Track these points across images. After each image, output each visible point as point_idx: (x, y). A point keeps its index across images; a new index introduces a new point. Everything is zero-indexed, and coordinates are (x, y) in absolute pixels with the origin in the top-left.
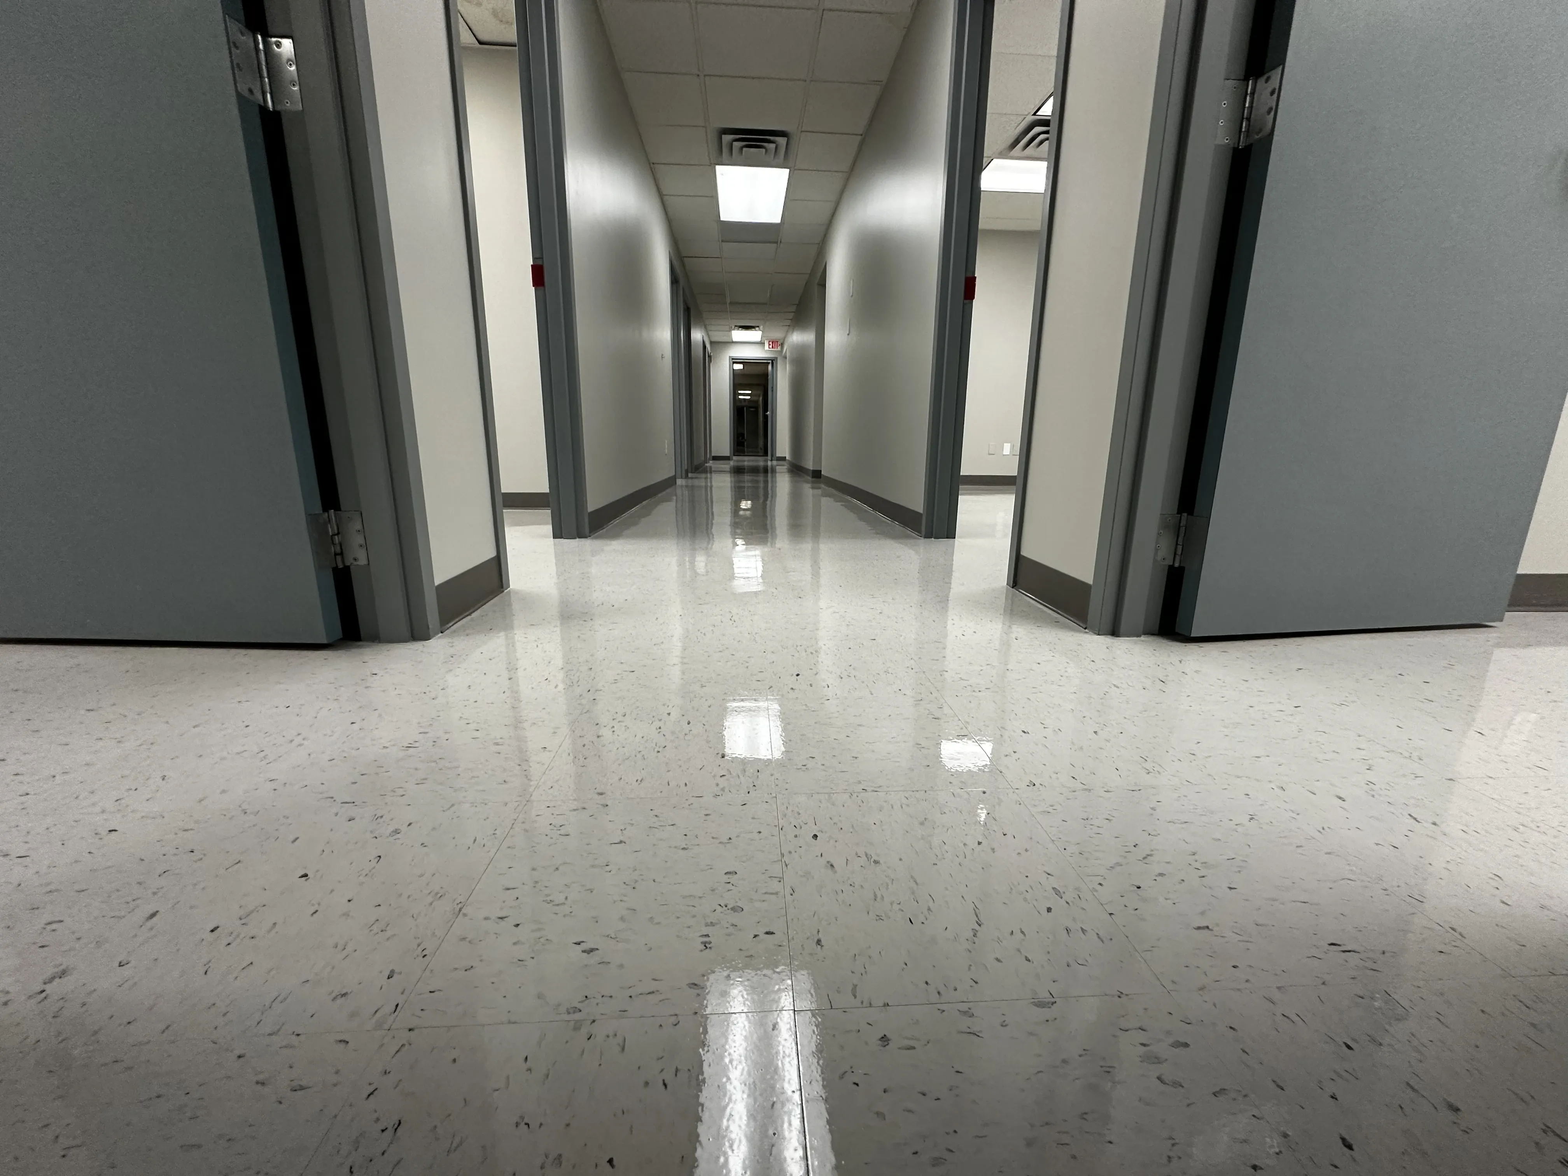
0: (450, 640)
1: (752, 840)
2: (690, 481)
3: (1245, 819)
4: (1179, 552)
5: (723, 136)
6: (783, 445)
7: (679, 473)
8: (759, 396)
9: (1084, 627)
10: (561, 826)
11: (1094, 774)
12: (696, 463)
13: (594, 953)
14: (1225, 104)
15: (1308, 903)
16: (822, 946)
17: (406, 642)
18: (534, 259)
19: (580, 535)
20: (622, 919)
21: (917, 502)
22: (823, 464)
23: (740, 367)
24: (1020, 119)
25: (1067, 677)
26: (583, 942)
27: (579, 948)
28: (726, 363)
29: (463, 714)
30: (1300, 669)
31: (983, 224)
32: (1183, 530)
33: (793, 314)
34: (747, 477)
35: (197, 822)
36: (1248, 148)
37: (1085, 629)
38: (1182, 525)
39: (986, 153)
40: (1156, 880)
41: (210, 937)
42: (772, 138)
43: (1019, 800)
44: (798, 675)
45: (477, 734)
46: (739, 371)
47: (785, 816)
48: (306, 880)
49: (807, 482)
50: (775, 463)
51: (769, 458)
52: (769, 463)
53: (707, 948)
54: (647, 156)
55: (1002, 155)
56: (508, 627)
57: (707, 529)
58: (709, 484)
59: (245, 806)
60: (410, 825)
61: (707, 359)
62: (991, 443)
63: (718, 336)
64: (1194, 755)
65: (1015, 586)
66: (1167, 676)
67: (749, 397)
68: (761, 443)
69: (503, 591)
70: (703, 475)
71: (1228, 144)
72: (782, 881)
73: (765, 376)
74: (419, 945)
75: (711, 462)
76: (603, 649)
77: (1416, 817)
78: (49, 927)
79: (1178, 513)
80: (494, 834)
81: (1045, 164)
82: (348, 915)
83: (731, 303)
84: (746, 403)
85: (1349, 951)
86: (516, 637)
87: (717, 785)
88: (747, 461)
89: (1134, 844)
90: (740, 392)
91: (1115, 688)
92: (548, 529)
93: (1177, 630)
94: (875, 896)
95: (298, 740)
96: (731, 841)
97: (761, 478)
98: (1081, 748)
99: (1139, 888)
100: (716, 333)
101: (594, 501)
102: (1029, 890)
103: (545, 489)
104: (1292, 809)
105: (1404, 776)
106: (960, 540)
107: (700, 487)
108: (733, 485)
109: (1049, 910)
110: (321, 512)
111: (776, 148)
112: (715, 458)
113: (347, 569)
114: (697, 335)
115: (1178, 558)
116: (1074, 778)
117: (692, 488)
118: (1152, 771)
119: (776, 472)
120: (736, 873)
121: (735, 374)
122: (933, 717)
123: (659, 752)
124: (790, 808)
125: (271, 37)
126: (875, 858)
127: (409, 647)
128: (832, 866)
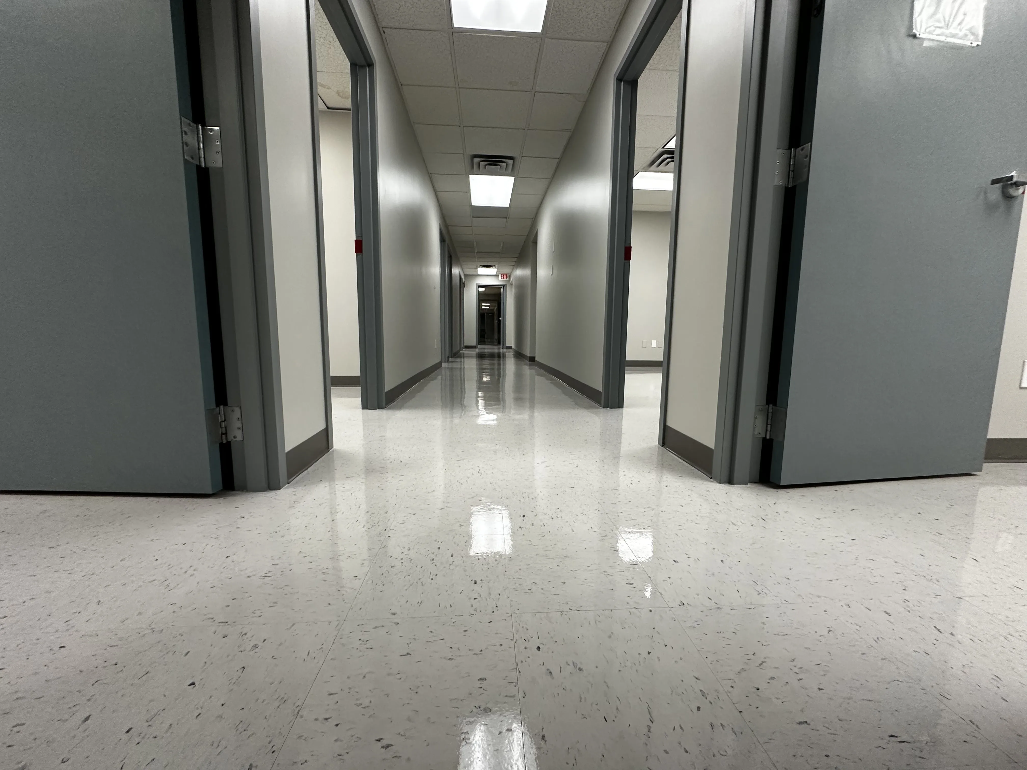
0: (294, 490)
1: (496, 651)
2: (450, 364)
3: (825, 632)
4: (769, 429)
5: (474, 159)
6: (510, 338)
7: (443, 360)
8: (495, 306)
9: (711, 477)
10: (367, 641)
11: (723, 595)
12: (454, 351)
13: (389, 748)
14: (778, 163)
15: (872, 701)
16: (546, 741)
17: (264, 491)
18: (357, 236)
19: (380, 407)
20: (409, 719)
21: (598, 384)
22: (536, 351)
23: (483, 289)
24: (655, 150)
25: (701, 517)
26: (382, 739)
27: (380, 744)
28: (474, 287)
29: (301, 549)
30: (854, 509)
31: (635, 207)
32: (770, 415)
33: (516, 259)
34: (487, 361)
35: (120, 639)
36: (794, 187)
37: (711, 478)
38: (769, 412)
39: (636, 168)
40: (769, 683)
41: (125, 737)
42: (504, 160)
43: (674, 617)
44: (524, 516)
45: (310, 565)
46: (482, 292)
47: (518, 631)
48: (194, 687)
49: (527, 365)
50: (505, 350)
51: (501, 346)
52: (501, 350)
53: (467, 743)
54: (427, 170)
55: (645, 169)
56: (332, 479)
57: (461, 401)
58: (462, 367)
59: (153, 626)
60: (265, 640)
61: (462, 285)
62: (644, 340)
63: (469, 271)
64: (788, 579)
65: (664, 445)
66: (767, 515)
67: (488, 307)
68: (496, 336)
69: (329, 451)
70: (459, 360)
71: (781, 185)
72: (517, 686)
73: (499, 294)
74: (269, 743)
75: (464, 349)
76: (395, 496)
77: (939, 629)
78: (16, 729)
79: (766, 405)
80: (322, 648)
81: (672, 175)
82: (222, 717)
83: (477, 252)
84: (487, 311)
85: (903, 742)
86: (337, 486)
87: (472, 606)
88: (488, 349)
89: (753, 653)
90: (482, 304)
91: (733, 526)
92: (359, 401)
93: (771, 480)
94: (581, 698)
95: (191, 571)
96: (482, 652)
97: (496, 362)
98: (713, 574)
99: (758, 689)
100: (468, 270)
101: (389, 384)
102: (684, 692)
103: (358, 373)
104: (857, 622)
105: (928, 595)
106: (627, 409)
107: (456, 368)
108: (478, 367)
109: (699, 709)
110: (215, 407)
111: (507, 165)
112: (467, 347)
113: (229, 444)
114: (456, 271)
115: (768, 433)
116: (710, 598)
117: (451, 369)
118: (761, 592)
119: (505, 357)
120: (486, 679)
121: (480, 294)
122: (614, 549)
123: (432, 579)
124: (521, 625)
125: (207, 126)
126: (579, 666)
127: (265, 496)
128: (550, 672)
